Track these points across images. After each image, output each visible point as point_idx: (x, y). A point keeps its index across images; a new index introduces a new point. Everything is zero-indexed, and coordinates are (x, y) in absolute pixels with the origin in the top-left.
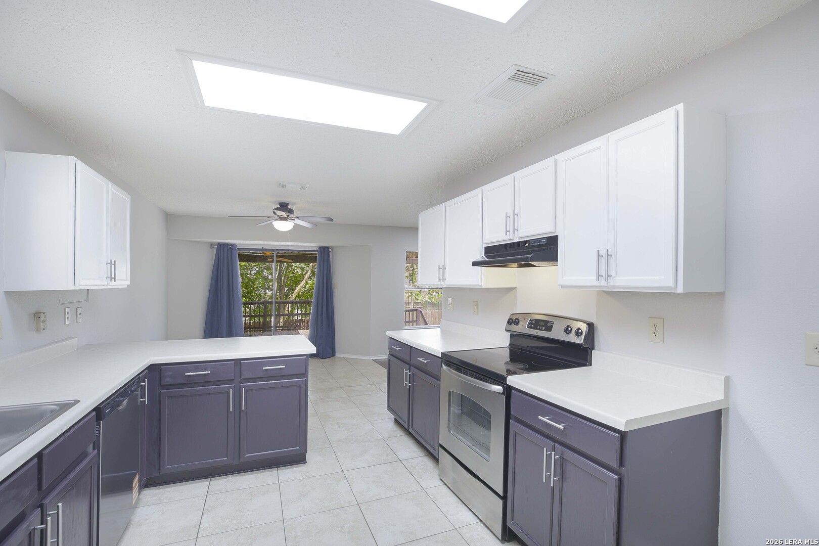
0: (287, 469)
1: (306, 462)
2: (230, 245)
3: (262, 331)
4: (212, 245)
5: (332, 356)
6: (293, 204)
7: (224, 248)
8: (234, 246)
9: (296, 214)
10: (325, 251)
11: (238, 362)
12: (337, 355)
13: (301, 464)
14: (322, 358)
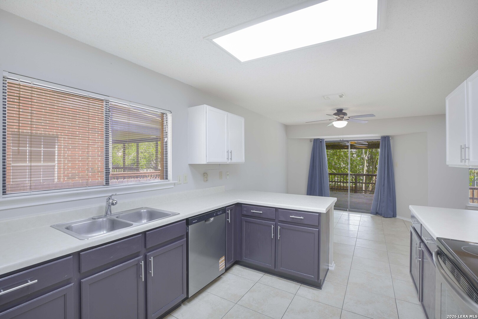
0: (307, 287)
1: (321, 289)
2: (321, 140)
3: (354, 192)
4: (311, 140)
5: (393, 217)
6: (346, 109)
7: (317, 141)
8: (323, 140)
9: (349, 115)
10: (386, 139)
11: (277, 209)
12: (398, 217)
13: (317, 288)
14: (384, 217)
